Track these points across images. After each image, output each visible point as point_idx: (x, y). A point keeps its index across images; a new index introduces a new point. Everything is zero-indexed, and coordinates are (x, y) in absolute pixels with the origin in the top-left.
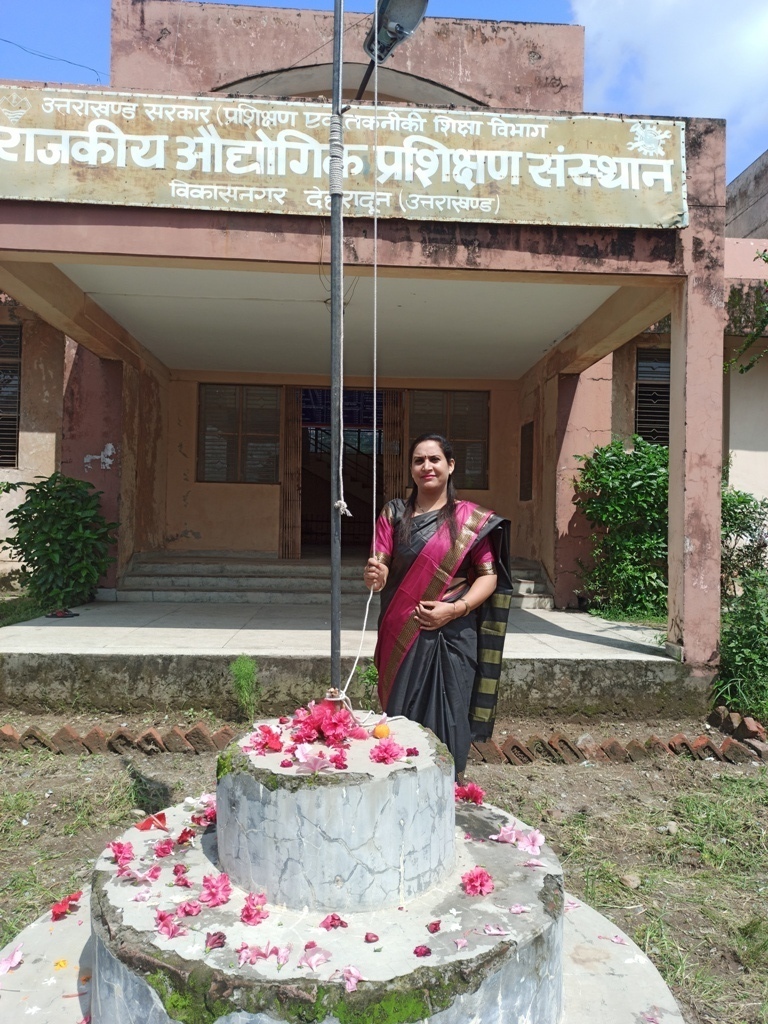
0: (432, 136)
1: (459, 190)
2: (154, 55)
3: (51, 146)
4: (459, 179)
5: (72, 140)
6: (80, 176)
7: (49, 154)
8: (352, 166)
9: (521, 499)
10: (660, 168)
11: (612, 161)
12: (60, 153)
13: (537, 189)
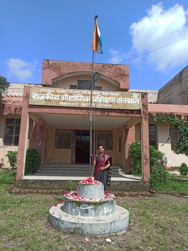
0: (101, 95)
1: (105, 104)
2: (50, 70)
6: (46, 101)
8: (89, 100)
9: (119, 152)
10: (137, 100)
11: (130, 99)
13: (118, 103)
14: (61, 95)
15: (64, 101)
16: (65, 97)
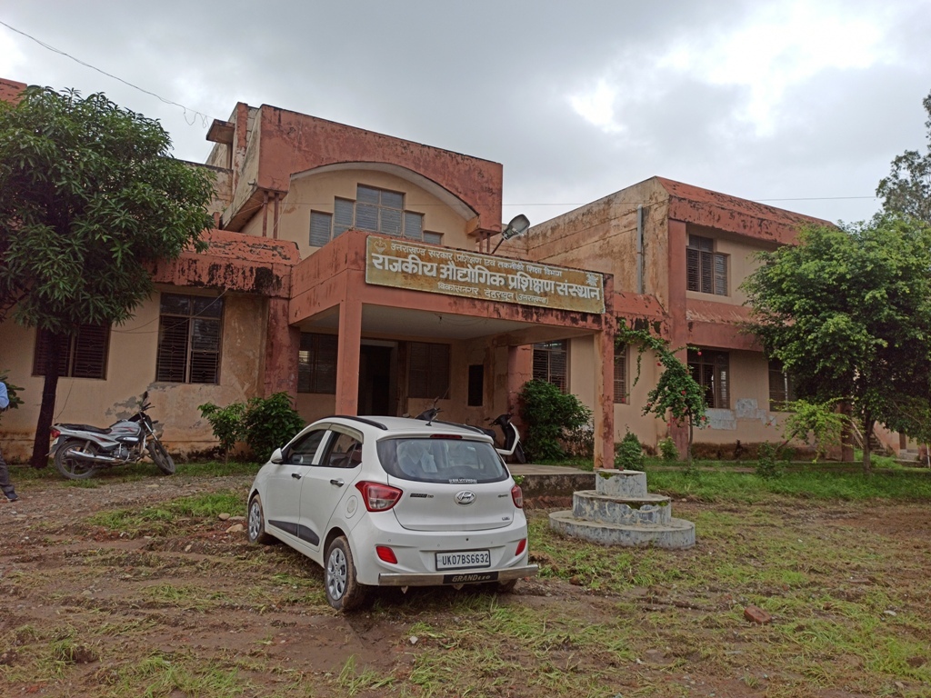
0: (526, 272)
1: (535, 294)
2: (286, 141)
3: (394, 264)
4: (535, 290)
5: (403, 262)
6: (406, 278)
7: (394, 267)
8: (500, 281)
9: (469, 404)
10: (595, 291)
11: (582, 287)
12: (398, 267)
13: (559, 295)
14: (439, 264)
15: (446, 280)
16: (448, 269)
